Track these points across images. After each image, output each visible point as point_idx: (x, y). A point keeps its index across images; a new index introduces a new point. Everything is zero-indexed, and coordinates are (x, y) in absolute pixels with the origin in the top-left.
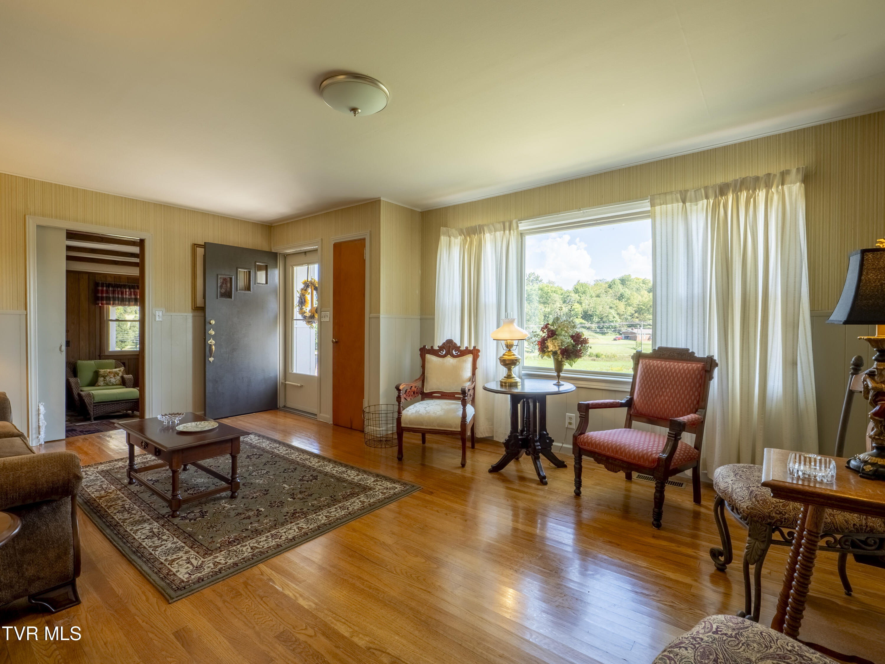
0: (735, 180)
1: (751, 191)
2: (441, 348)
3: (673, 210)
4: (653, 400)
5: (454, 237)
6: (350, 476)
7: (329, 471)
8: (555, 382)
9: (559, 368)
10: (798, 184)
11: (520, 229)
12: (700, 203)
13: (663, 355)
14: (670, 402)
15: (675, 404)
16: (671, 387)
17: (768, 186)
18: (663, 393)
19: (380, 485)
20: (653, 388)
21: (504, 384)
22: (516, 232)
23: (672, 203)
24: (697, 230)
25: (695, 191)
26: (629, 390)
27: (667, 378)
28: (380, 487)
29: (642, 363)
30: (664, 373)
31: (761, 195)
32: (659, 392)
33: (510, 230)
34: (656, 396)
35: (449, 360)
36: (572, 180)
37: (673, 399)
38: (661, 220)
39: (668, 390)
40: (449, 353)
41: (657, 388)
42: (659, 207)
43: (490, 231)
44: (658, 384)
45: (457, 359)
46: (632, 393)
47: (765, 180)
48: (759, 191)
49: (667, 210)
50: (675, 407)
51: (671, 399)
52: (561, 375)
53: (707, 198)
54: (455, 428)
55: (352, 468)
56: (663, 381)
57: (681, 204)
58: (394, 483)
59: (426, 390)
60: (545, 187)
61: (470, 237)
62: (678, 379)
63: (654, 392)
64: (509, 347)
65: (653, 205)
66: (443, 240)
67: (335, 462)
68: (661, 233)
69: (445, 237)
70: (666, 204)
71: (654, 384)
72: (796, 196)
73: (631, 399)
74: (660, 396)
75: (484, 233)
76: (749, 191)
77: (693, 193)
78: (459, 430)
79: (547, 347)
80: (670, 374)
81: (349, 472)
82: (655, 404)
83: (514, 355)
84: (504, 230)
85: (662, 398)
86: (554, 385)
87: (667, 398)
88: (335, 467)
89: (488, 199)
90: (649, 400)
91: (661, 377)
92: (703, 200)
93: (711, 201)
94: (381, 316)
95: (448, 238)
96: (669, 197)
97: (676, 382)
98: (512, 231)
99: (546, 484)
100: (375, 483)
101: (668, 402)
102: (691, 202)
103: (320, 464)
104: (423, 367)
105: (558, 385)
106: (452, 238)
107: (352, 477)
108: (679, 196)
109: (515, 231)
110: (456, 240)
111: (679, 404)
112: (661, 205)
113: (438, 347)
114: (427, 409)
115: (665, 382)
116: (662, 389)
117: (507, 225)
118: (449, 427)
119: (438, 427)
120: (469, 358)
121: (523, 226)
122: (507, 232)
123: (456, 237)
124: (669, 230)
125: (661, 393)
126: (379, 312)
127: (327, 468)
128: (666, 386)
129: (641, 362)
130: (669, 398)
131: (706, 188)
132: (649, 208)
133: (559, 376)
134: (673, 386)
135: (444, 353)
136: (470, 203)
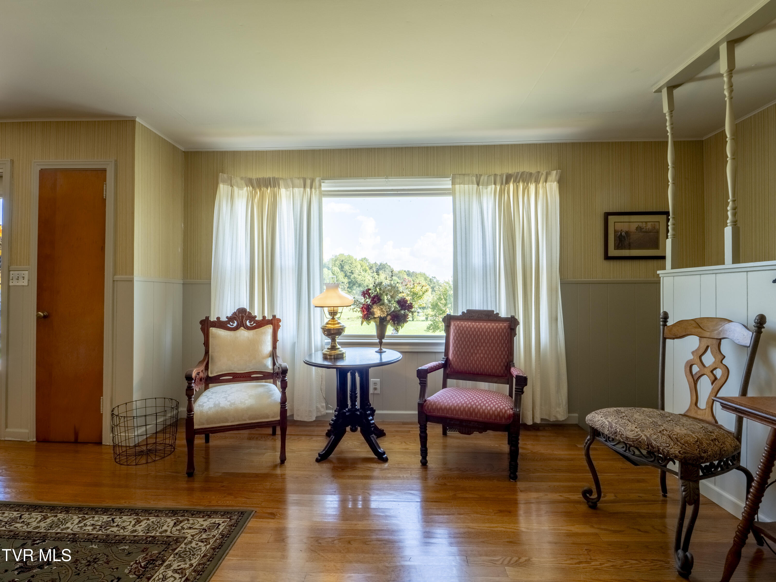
0: (517, 172)
1: (525, 183)
2: (231, 319)
3: (469, 190)
4: (470, 358)
5: (238, 187)
6: (124, 528)
7: (76, 529)
8: (377, 349)
9: (381, 334)
10: (555, 183)
11: (323, 189)
12: (489, 188)
13: (472, 317)
14: (486, 359)
15: (490, 360)
16: (484, 344)
17: (537, 182)
18: (478, 351)
19: (190, 528)
20: (468, 347)
21: (328, 357)
22: (318, 192)
23: (469, 184)
24: (487, 209)
25: (488, 176)
26: (443, 351)
27: (480, 337)
28: (192, 532)
29: (454, 325)
30: (477, 333)
31: (532, 187)
32: (474, 351)
33: (311, 188)
34: (472, 354)
35: (243, 334)
36: (375, 149)
37: (488, 355)
38: (460, 198)
39: (482, 348)
40: (241, 325)
41: (472, 347)
42: (458, 186)
43: (287, 187)
44: (472, 343)
45: (252, 331)
46: (447, 353)
47: (536, 176)
48: (531, 184)
49: (464, 189)
50: (490, 363)
51: (486, 356)
52: (384, 341)
53: (495, 184)
54: (273, 417)
55: (121, 511)
56: (476, 340)
57: (475, 186)
58: (210, 517)
59: (211, 373)
60: (346, 150)
61: (260, 190)
62: (490, 338)
63: (470, 351)
64: (333, 314)
65: (453, 183)
66: (223, 189)
67: (80, 509)
68: (460, 209)
69: (226, 186)
70: (464, 184)
71: (468, 343)
72: (555, 192)
73: (447, 360)
74: (476, 354)
75: (279, 188)
76: (524, 183)
77: (486, 178)
78: (278, 418)
79: (373, 314)
80: (482, 334)
81: (117, 519)
82: (472, 362)
83: (339, 323)
84: (305, 187)
85: (478, 355)
86: (376, 352)
87: (482, 355)
88: (84, 519)
89: (279, 151)
90: (466, 358)
91: (474, 337)
92: (491, 185)
93: (498, 187)
94: (135, 279)
95: (230, 188)
96: (466, 178)
97: (488, 341)
98: (313, 190)
99: (386, 460)
100: (179, 527)
101: (484, 359)
102: (483, 186)
103: (49, 521)
104: (207, 344)
105: (380, 352)
106: (236, 189)
107: (130, 528)
108: (474, 179)
109: (317, 190)
110: (241, 192)
111: (494, 360)
112: (460, 184)
113: (227, 317)
114: (229, 398)
115: (478, 341)
116: (476, 347)
117: (308, 182)
118: (264, 418)
119: (250, 420)
120: (269, 329)
121: (326, 186)
122: (308, 190)
123: (240, 187)
124: (467, 207)
125: (476, 351)
126: (132, 274)
127: (69, 525)
128: (480, 345)
129: (452, 324)
130: (484, 355)
131: (495, 175)
132: (450, 186)
133: (381, 343)
134: (486, 344)
135: (235, 324)
136: (256, 152)
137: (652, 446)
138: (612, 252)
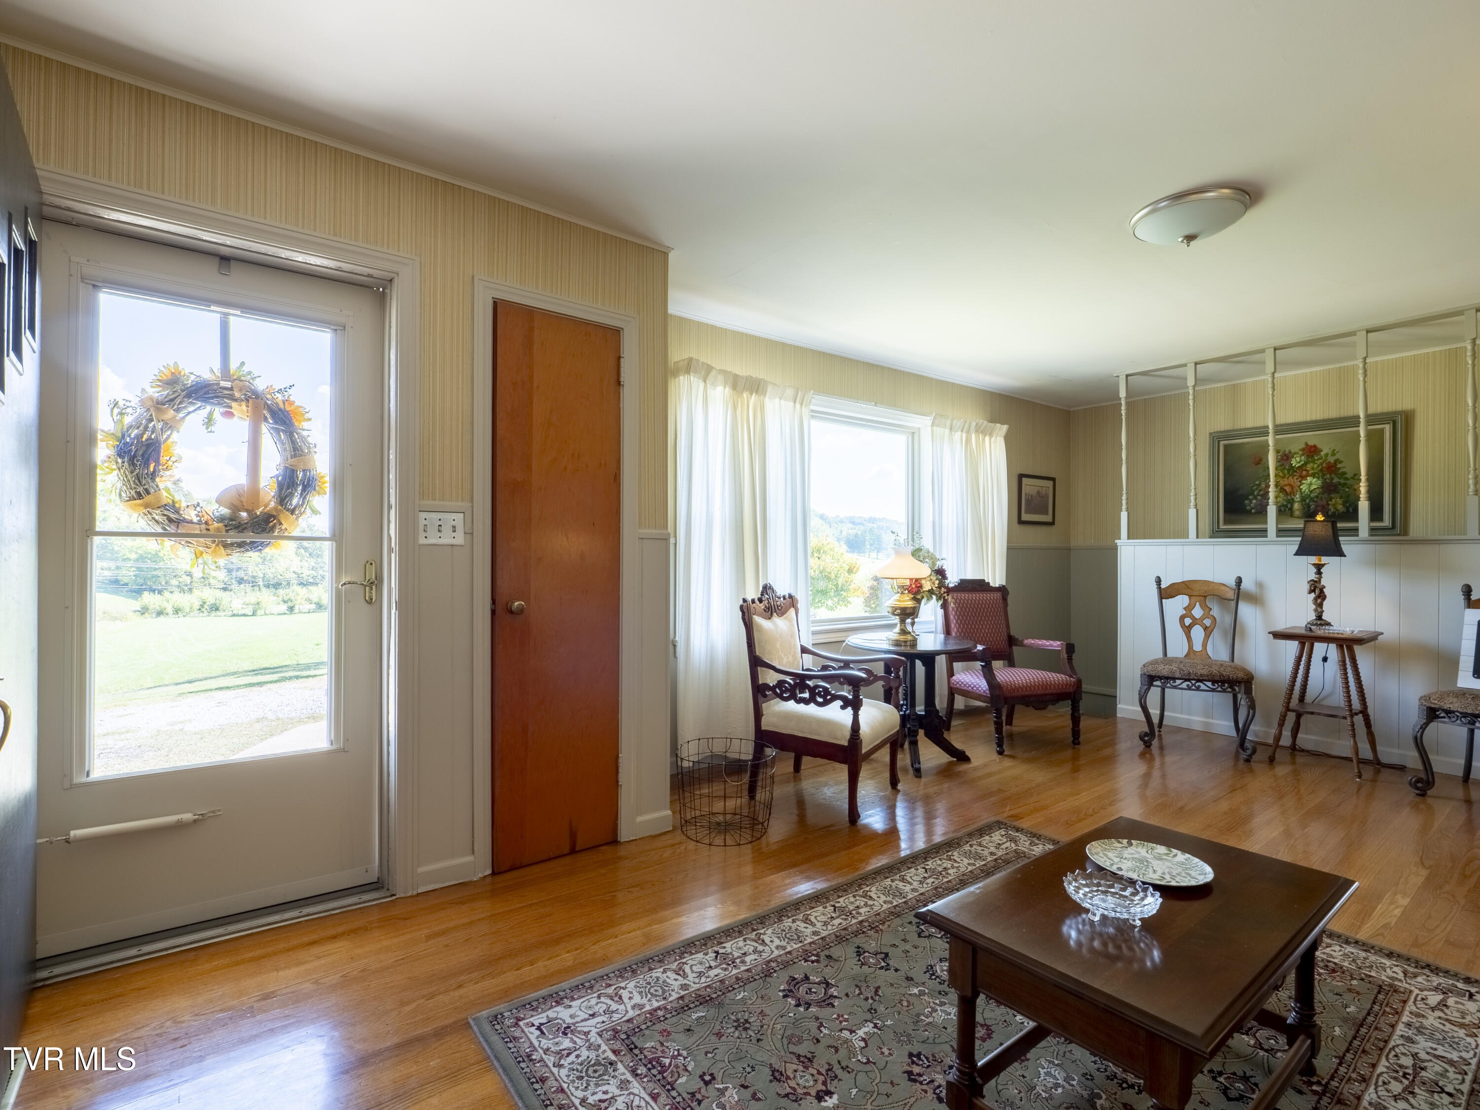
5: (712, 383)
11: (813, 406)
12: (957, 434)
13: (966, 587)
22: (807, 409)
29: (953, 598)
33: (802, 402)
38: (936, 443)
40: (774, 609)
42: (936, 428)
43: (772, 396)
45: (782, 618)
46: (948, 632)
49: (939, 433)
50: (994, 638)
53: (961, 430)
57: (948, 431)
70: (940, 427)
72: (1002, 448)
75: (765, 396)
92: (958, 431)
93: (964, 435)
98: (804, 407)
99: (967, 760)
102: (952, 431)
104: (752, 641)
109: (807, 405)
117: (799, 395)
122: (799, 407)
124: (940, 454)
137: (1223, 676)
138: (1025, 517)
